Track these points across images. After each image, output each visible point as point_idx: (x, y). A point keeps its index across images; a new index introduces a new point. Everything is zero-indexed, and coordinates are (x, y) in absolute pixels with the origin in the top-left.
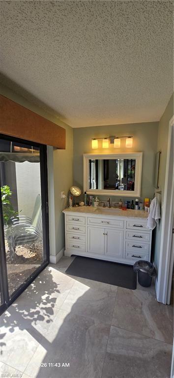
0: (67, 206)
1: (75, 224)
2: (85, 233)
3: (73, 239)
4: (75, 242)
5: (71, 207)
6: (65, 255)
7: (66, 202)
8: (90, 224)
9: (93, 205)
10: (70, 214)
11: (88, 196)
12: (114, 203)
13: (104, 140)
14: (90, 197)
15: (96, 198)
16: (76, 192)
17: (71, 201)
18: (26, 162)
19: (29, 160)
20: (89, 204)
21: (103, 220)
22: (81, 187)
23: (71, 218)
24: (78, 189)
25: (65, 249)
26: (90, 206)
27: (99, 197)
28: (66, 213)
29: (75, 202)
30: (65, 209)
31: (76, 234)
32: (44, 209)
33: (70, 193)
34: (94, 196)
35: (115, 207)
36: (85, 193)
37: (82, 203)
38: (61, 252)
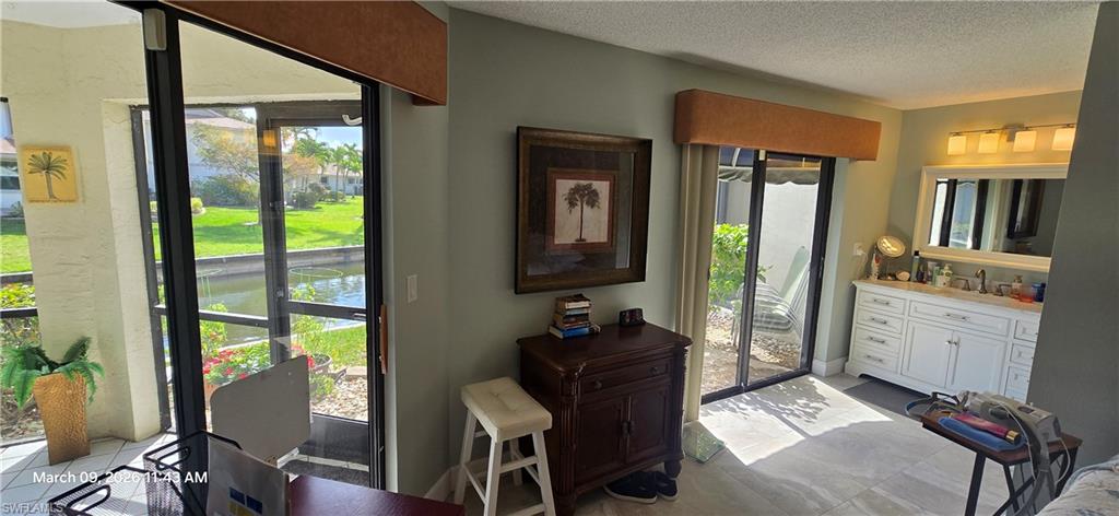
0: (866, 275)
1: (880, 312)
2: (901, 333)
3: (871, 343)
4: (876, 350)
5: (874, 278)
6: (846, 372)
7: (863, 265)
8: (915, 314)
9: (934, 283)
10: (869, 291)
11: (923, 261)
12: (997, 283)
13: (984, 135)
14: (930, 264)
15: (946, 268)
16: (891, 247)
17: (875, 267)
18: (790, 183)
19: (793, 179)
20: (922, 278)
21: (950, 311)
22: (907, 241)
23: (870, 297)
24: (897, 243)
25: (847, 360)
26: (924, 283)
27: (954, 266)
28: (860, 285)
29: (888, 270)
30: (859, 279)
31: (878, 331)
32: (816, 268)
33: (875, 250)
34: (940, 264)
35: (999, 292)
36: (917, 253)
37: (905, 275)
38: (839, 361)
